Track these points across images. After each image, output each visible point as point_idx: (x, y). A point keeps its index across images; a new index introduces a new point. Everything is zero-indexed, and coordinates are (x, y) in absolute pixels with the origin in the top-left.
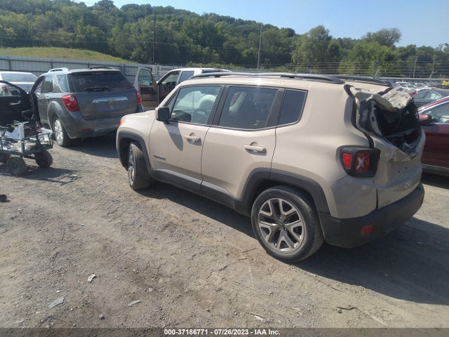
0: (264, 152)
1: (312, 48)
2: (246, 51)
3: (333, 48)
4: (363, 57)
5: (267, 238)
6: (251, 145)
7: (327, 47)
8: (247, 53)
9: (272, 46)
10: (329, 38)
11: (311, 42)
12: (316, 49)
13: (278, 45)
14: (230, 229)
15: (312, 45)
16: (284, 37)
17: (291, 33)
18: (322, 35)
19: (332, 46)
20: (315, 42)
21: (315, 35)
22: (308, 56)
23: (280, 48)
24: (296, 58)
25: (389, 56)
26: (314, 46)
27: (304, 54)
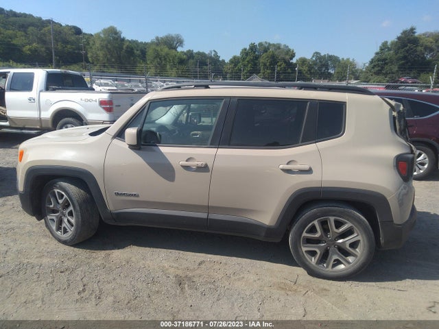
0: (309, 171)
1: (107, 48)
2: (28, 47)
3: (129, 50)
4: (160, 59)
5: (313, 261)
6: (288, 164)
7: (123, 49)
8: (30, 50)
9: (59, 44)
10: (123, 40)
11: (106, 42)
12: (112, 49)
13: (66, 42)
14: (248, 261)
15: (107, 45)
16: (72, 35)
17: (78, 31)
18: (116, 36)
19: (128, 47)
20: (109, 42)
21: (109, 35)
22: (105, 56)
23: (69, 46)
24: (92, 57)
25: (181, 59)
26: (109, 47)
27: (101, 54)
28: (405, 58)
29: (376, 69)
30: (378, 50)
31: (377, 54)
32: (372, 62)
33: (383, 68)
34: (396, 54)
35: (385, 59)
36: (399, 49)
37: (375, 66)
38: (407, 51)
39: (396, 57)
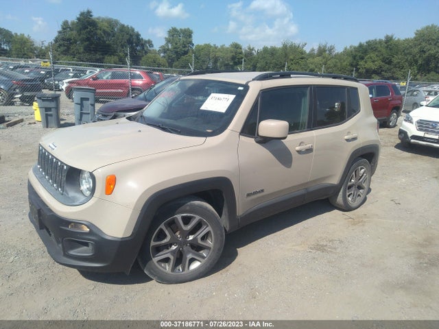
28: (88, 39)
29: (62, 48)
30: (60, 29)
31: (60, 32)
32: (56, 40)
33: (69, 48)
34: (79, 35)
35: (69, 40)
36: (80, 30)
37: (61, 45)
38: (89, 33)
39: (80, 37)
